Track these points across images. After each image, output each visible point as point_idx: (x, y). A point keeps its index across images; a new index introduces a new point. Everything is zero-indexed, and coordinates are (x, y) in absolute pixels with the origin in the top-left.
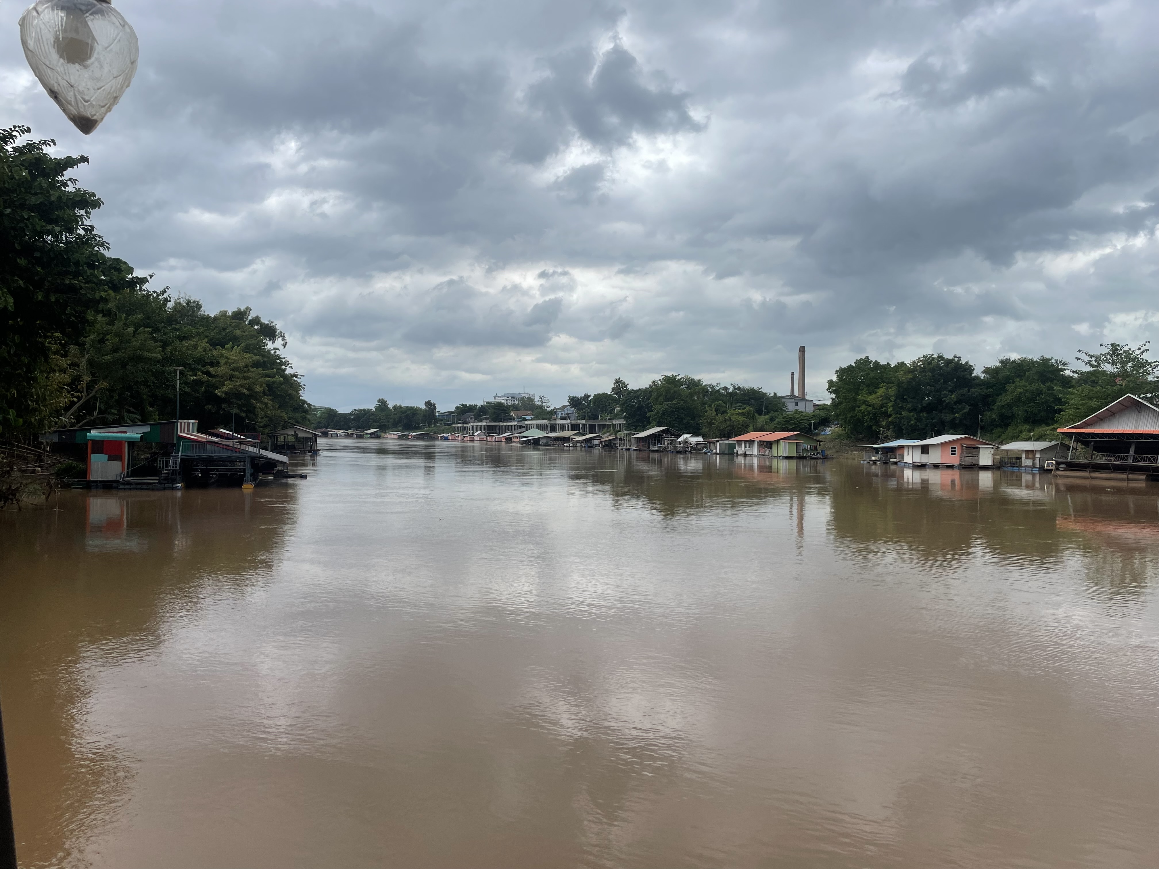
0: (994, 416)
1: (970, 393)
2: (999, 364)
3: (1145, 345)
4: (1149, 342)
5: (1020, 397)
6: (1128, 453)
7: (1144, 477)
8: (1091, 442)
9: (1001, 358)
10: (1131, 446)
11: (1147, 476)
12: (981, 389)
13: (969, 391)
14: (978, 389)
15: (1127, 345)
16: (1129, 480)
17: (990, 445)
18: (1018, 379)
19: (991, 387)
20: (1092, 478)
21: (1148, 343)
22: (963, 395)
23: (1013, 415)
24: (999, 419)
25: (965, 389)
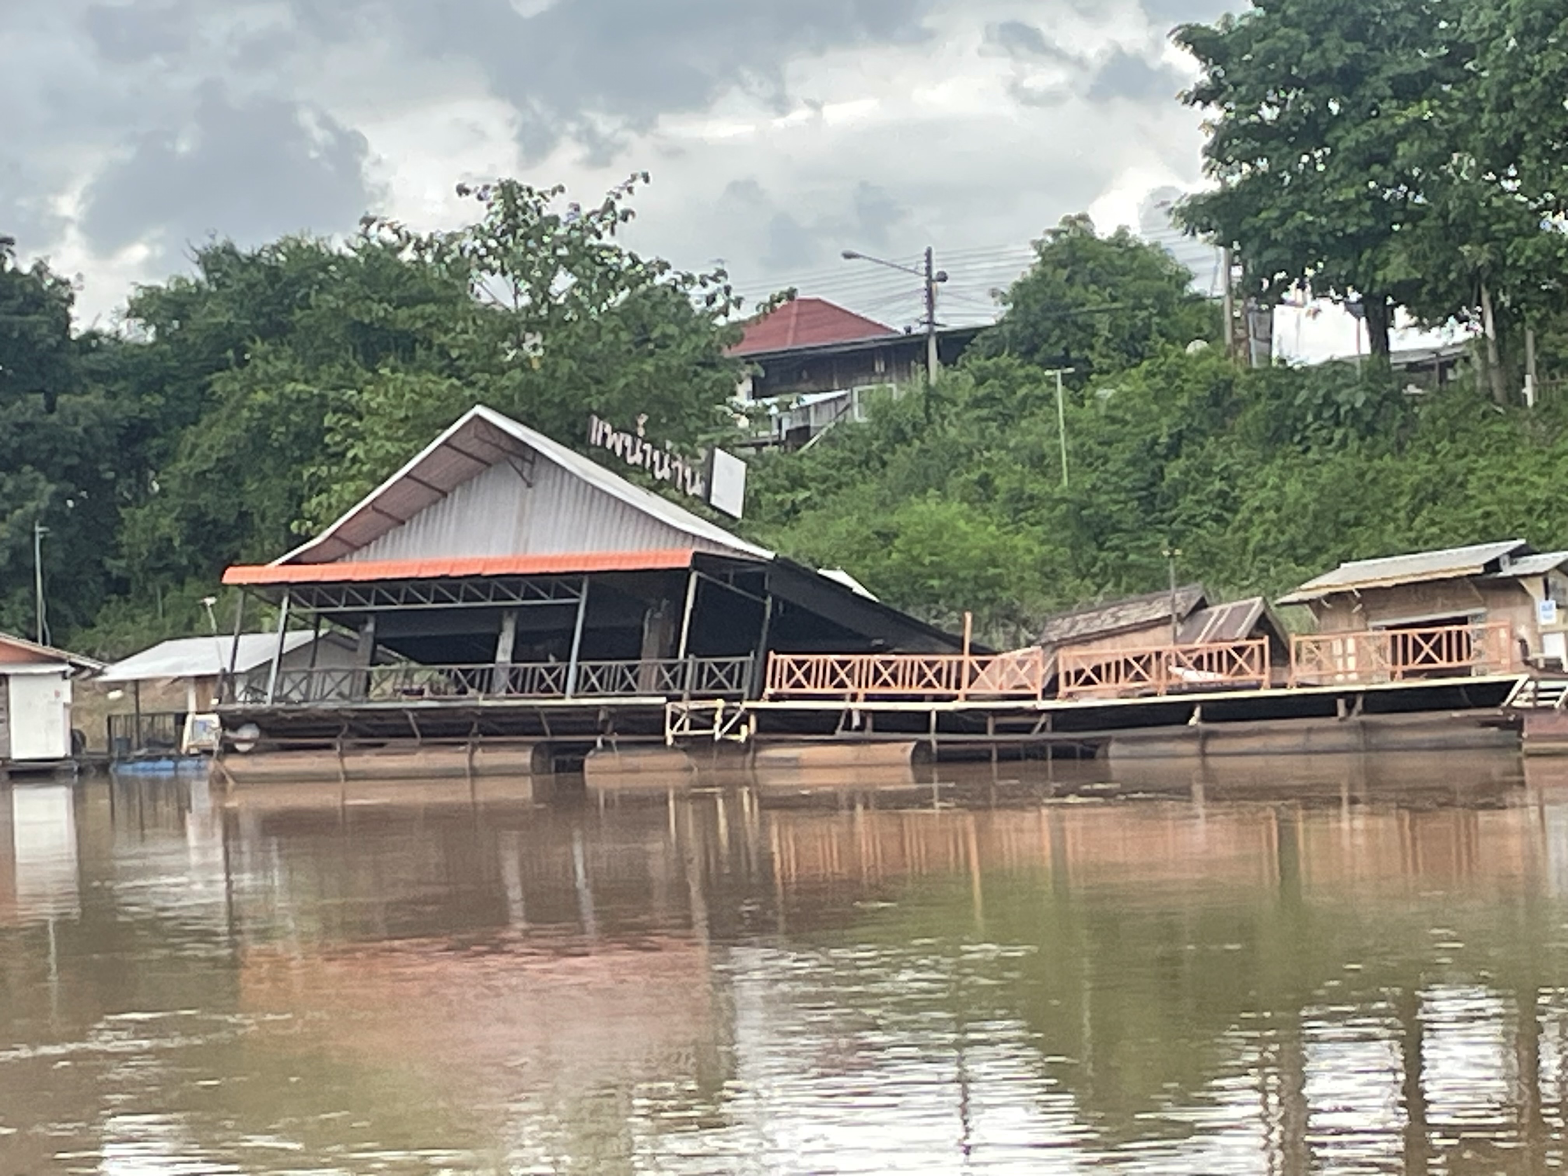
0: (166, 525)
1: (54, 418)
2: (196, 274)
3: (630, 190)
4: (646, 179)
5: (264, 432)
6: (493, 661)
7: (524, 758)
8: (365, 622)
9: (202, 243)
10: (501, 630)
11: (537, 749)
12: (114, 395)
13: (51, 408)
14: (96, 398)
15: (562, 189)
16: (475, 773)
17: (60, 661)
18: (260, 346)
19: (156, 386)
20: (350, 776)
21: (640, 182)
22: (29, 426)
23: (243, 515)
24: (187, 541)
25: (31, 397)
